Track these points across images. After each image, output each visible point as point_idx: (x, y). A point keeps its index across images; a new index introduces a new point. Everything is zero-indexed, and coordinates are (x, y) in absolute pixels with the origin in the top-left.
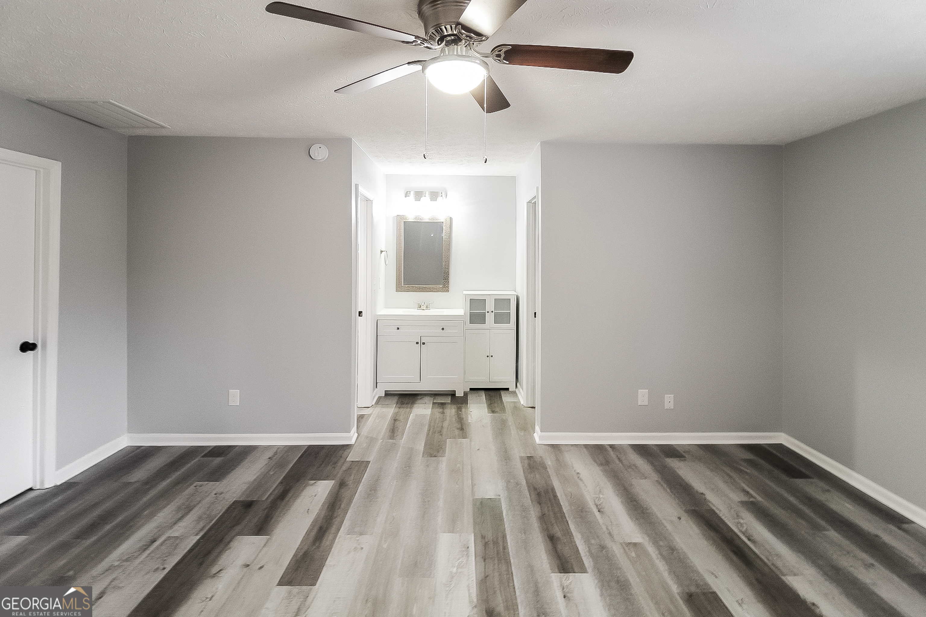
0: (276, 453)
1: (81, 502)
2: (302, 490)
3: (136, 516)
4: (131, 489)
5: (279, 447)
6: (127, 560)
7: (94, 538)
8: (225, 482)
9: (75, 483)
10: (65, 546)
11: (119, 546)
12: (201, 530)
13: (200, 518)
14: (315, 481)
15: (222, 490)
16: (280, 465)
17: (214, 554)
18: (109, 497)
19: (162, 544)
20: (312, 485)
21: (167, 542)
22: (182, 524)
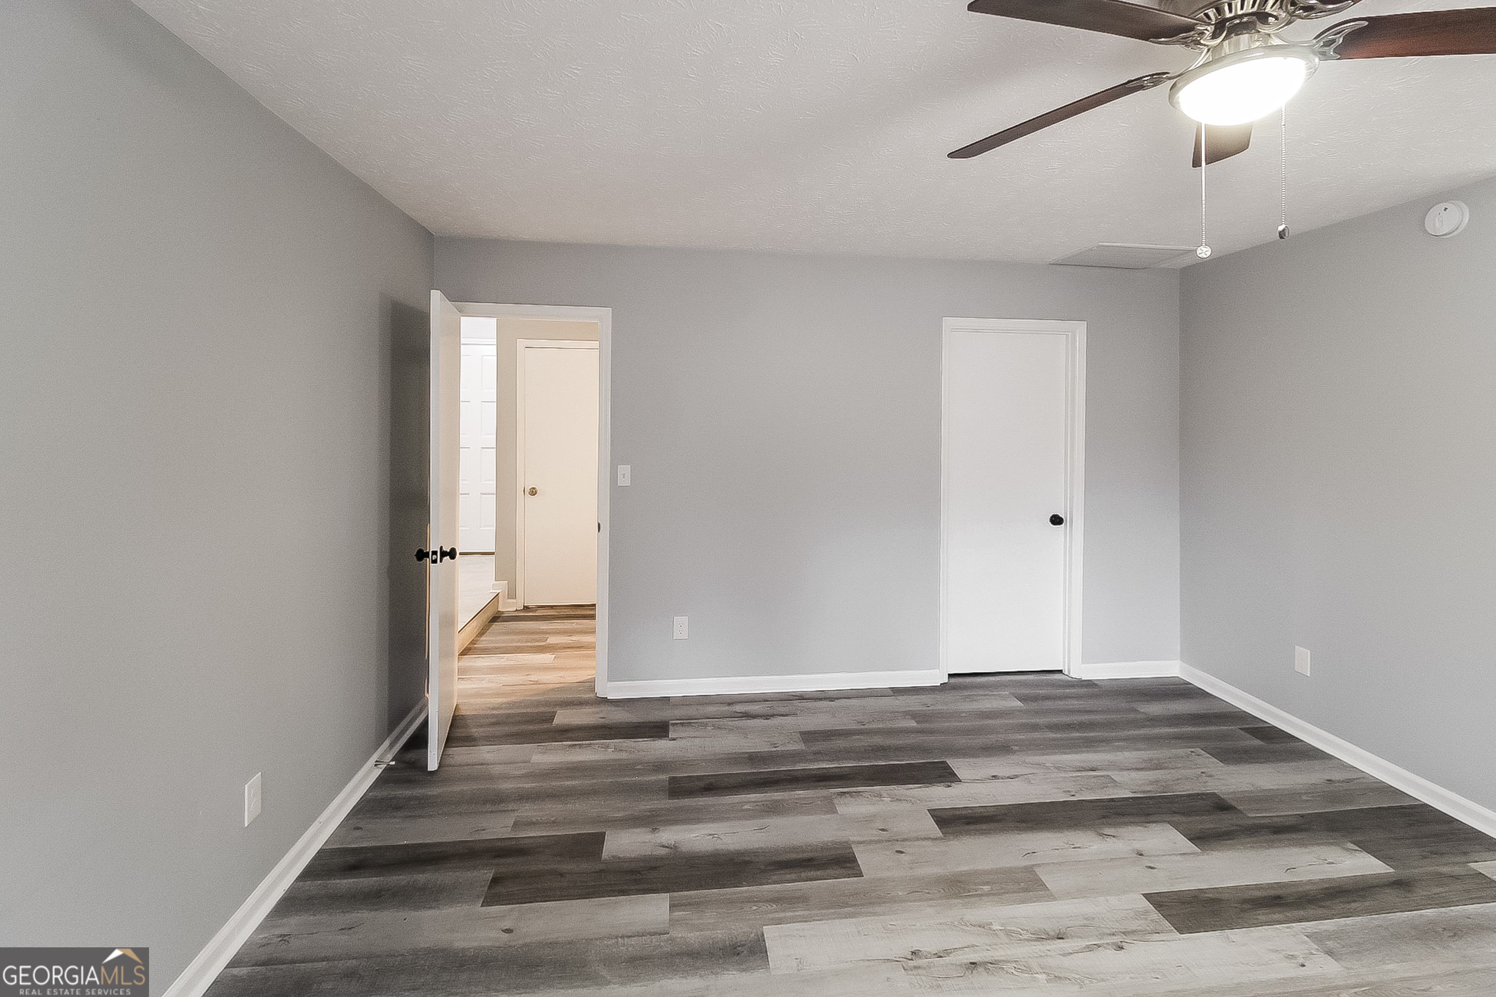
0: (1348, 781)
1: (1082, 703)
2: (1319, 844)
3: (1106, 741)
4: (1132, 716)
5: (1367, 776)
6: (1058, 768)
7: (1058, 736)
8: (1232, 768)
9: (1096, 685)
10: (1035, 728)
11: (1065, 753)
12: (1144, 792)
13: (1157, 781)
14: (1357, 848)
15: (1213, 773)
16: (1333, 797)
17: (1126, 819)
18: (1108, 711)
19: (1095, 777)
20: (1347, 850)
21: (1103, 778)
22: (1133, 774)
